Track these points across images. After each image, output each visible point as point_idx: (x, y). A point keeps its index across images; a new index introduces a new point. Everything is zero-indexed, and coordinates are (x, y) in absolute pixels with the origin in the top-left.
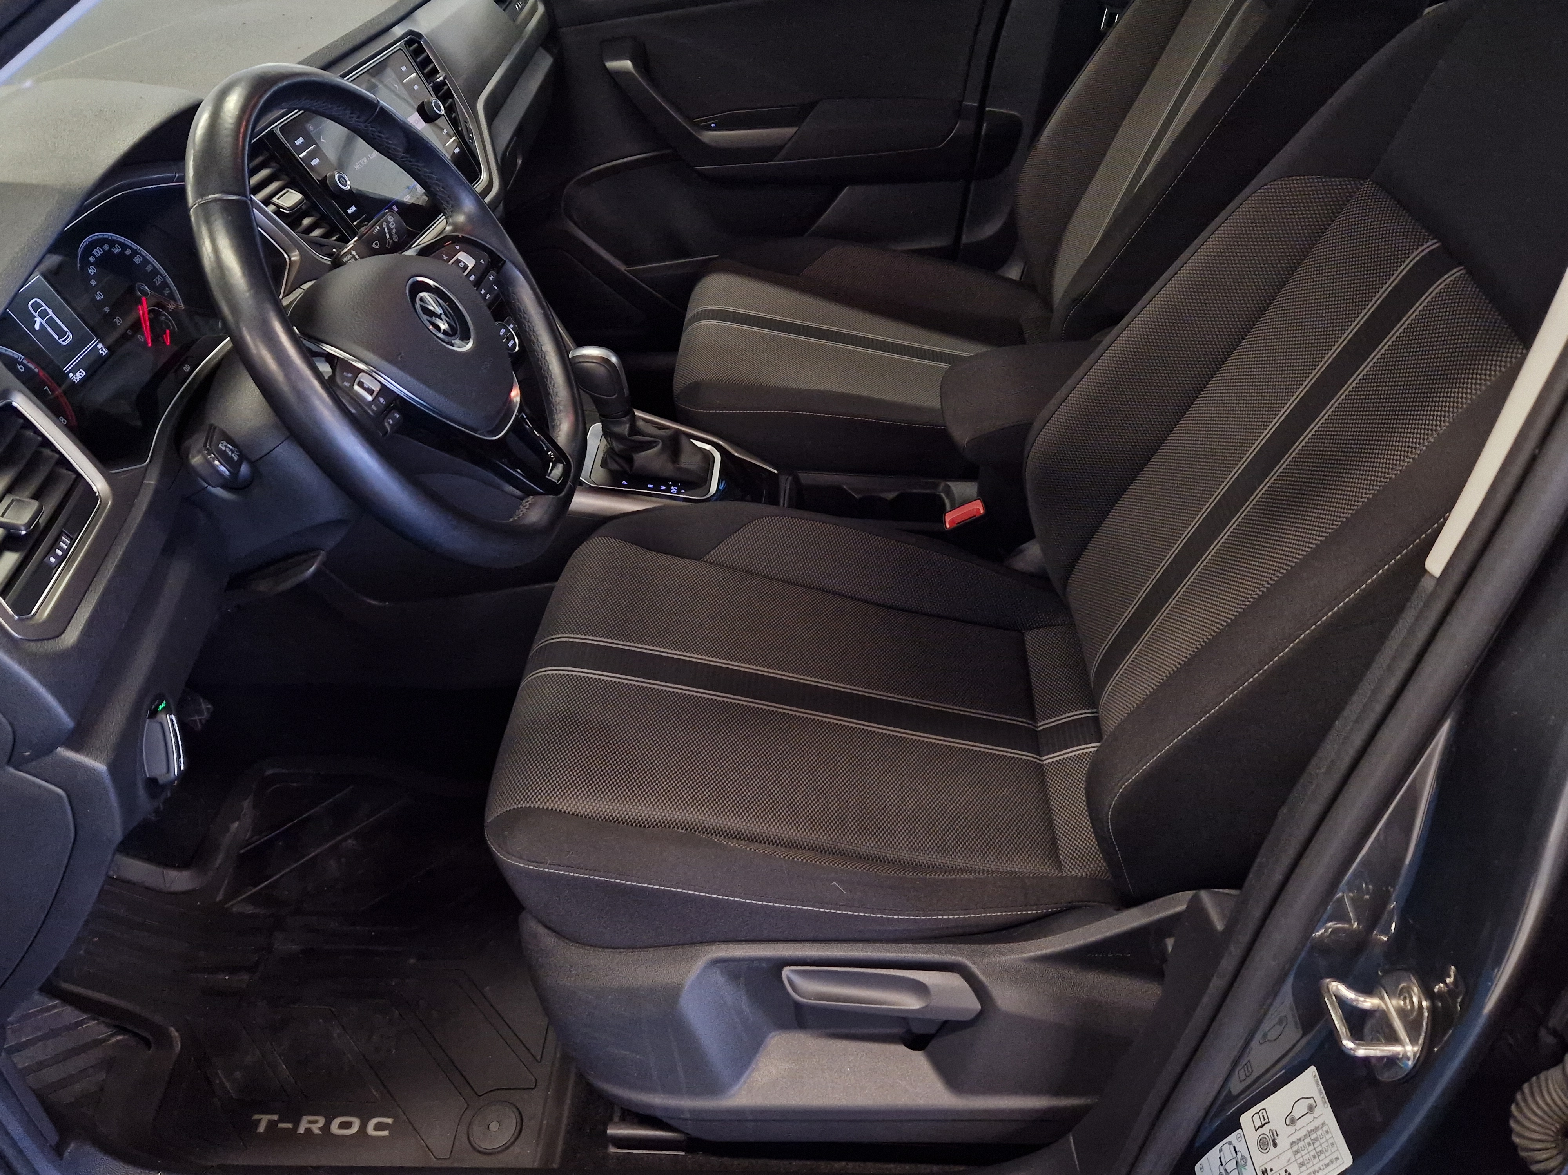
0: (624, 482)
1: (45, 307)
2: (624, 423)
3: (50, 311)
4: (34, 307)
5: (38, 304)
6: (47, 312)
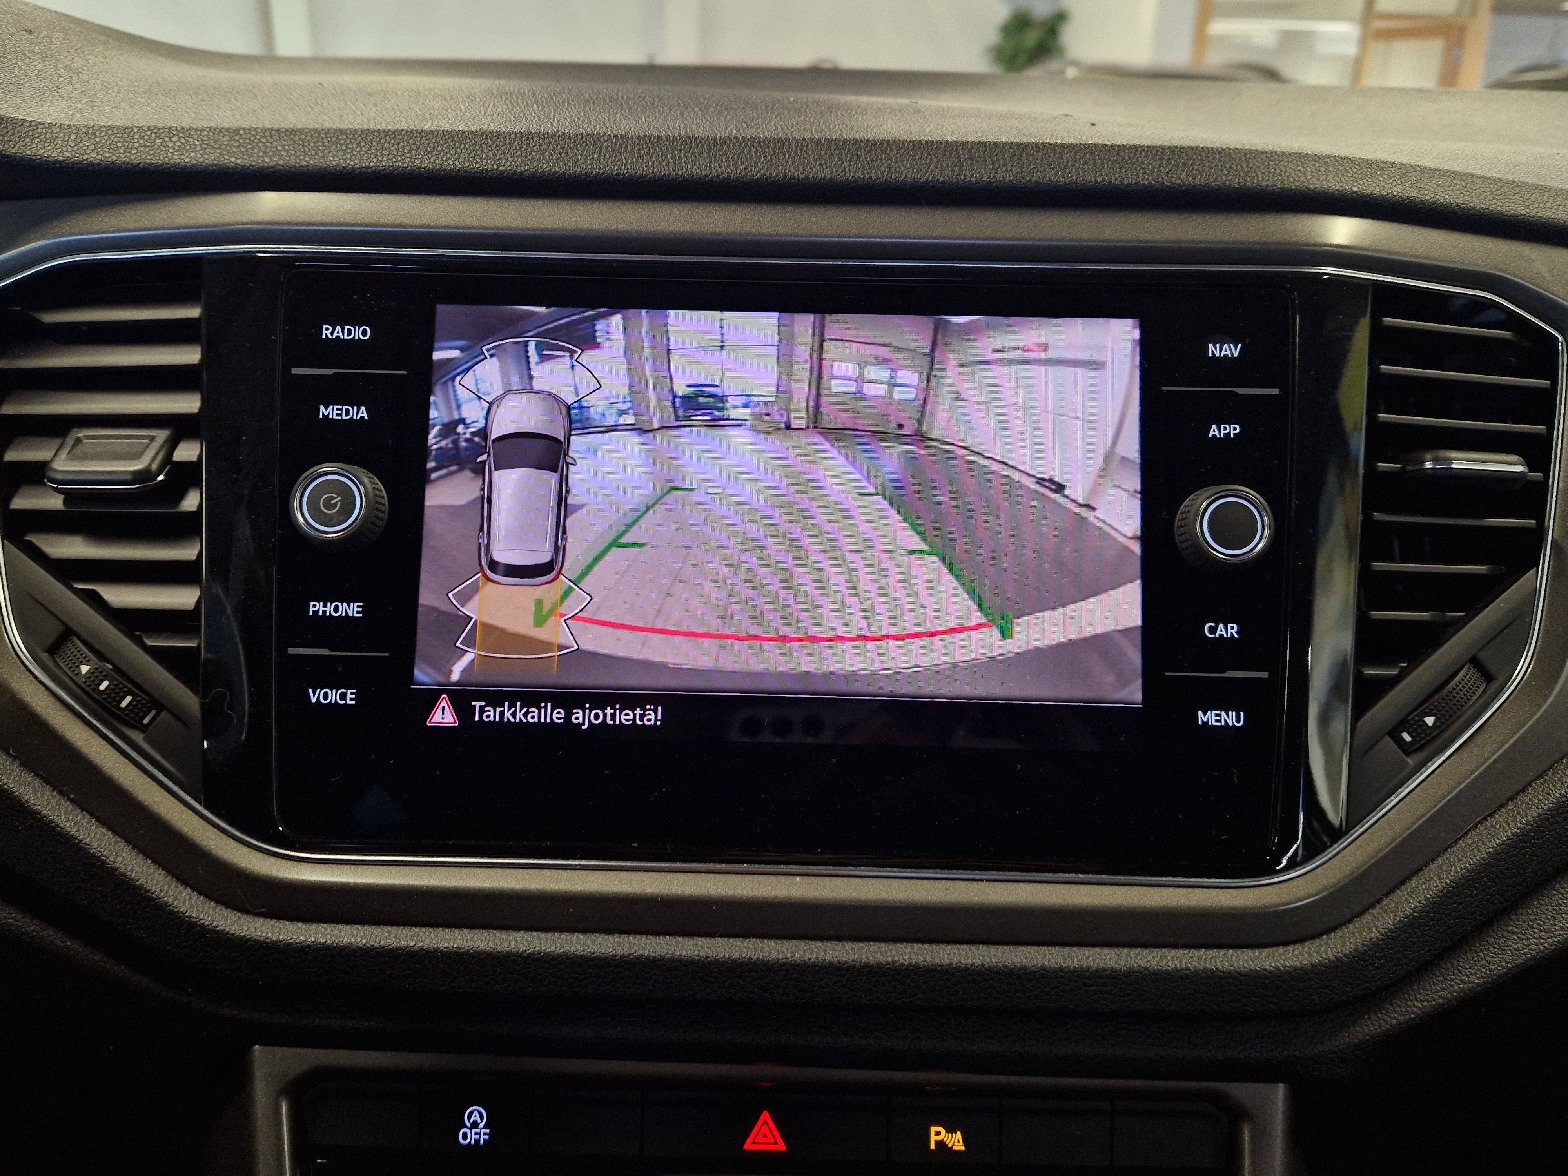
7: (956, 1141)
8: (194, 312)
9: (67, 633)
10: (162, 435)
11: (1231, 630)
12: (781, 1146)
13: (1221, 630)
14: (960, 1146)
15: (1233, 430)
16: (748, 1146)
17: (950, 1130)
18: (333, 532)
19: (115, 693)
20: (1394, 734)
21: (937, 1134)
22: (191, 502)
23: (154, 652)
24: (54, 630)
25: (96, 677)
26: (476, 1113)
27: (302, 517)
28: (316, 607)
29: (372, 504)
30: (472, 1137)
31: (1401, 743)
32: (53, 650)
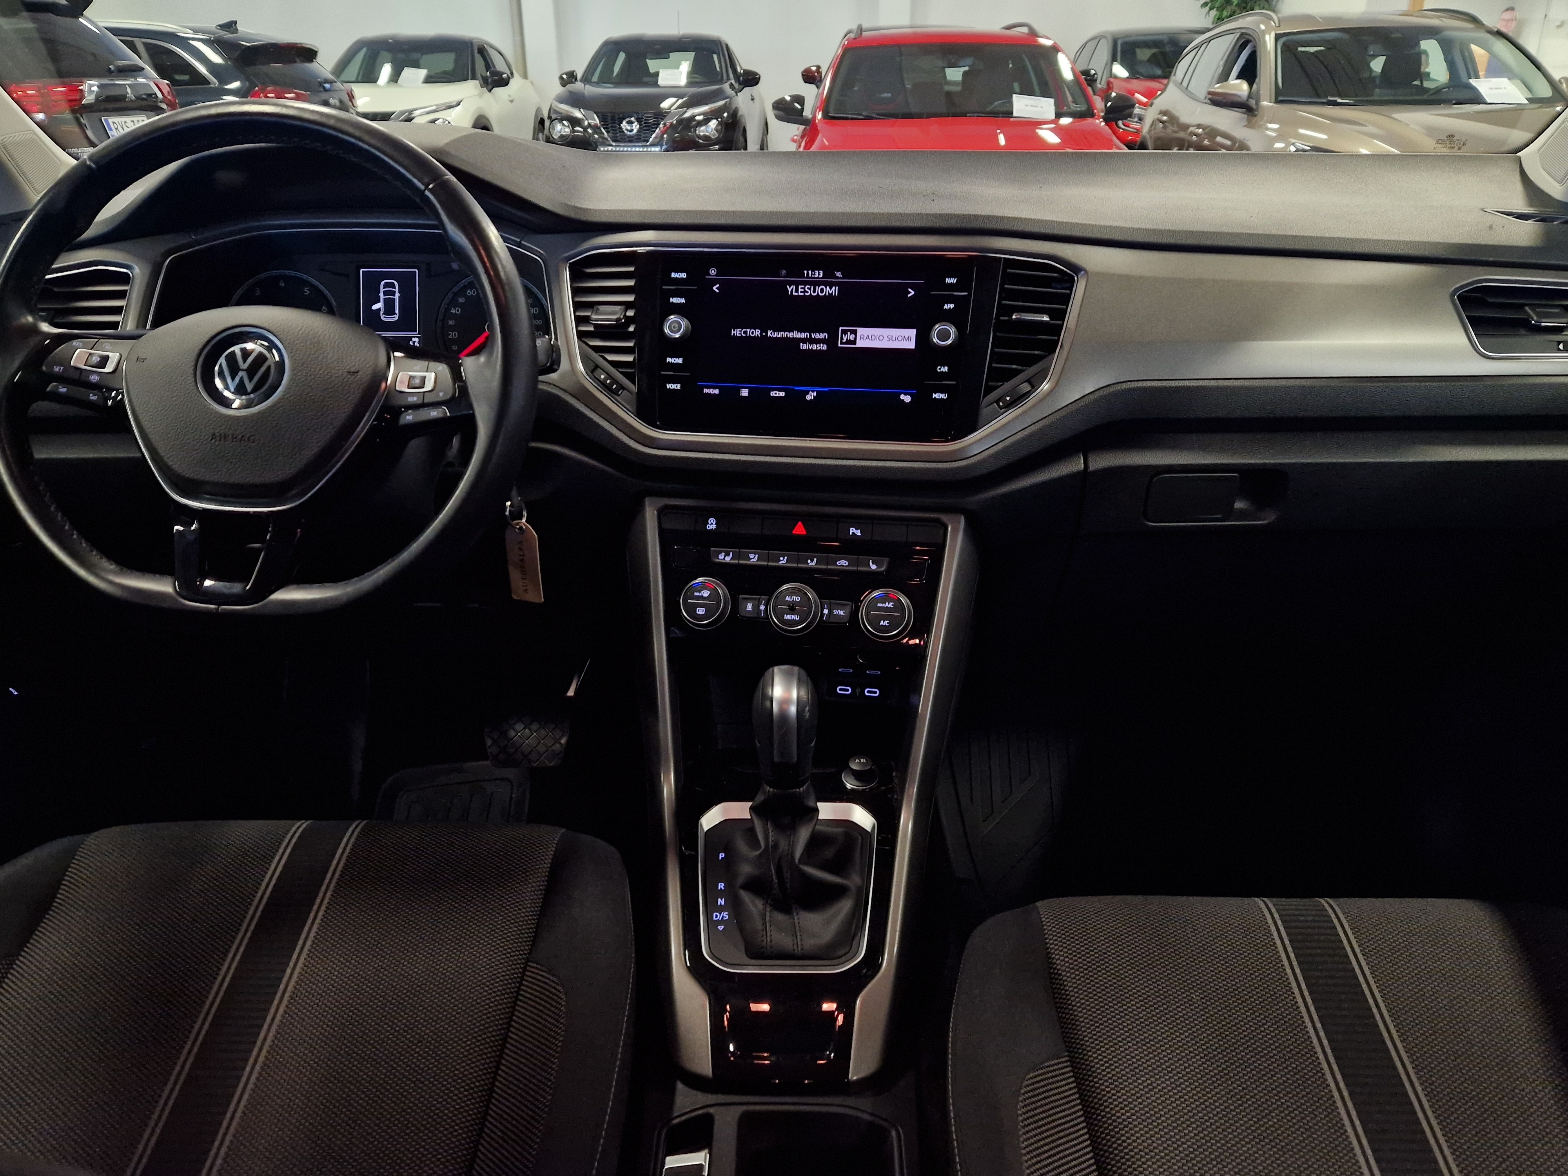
1: (397, 290)
3: (397, 295)
4: (386, 285)
5: (393, 286)
6: (394, 293)
7: (858, 533)
8: (632, 269)
9: (597, 367)
10: (623, 307)
11: (946, 369)
12: (804, 533)
13: (942, 369)
14: (859, 534)
15: (952, 306)
16: (794, 532)
17: (857, 529)
18: (677, 335)
19: (611, 384)
20: (997, 402)
21: (852, 530)
22: (631, 329)
23: (621, 373)
24: (592, 366)
25: (605, 379)
26: (712, 521)
27: (667, 330)
28: (669, 360)
29: (686, 327)
30: (711, 527)
31: (999, 405)
32: (592, 372)
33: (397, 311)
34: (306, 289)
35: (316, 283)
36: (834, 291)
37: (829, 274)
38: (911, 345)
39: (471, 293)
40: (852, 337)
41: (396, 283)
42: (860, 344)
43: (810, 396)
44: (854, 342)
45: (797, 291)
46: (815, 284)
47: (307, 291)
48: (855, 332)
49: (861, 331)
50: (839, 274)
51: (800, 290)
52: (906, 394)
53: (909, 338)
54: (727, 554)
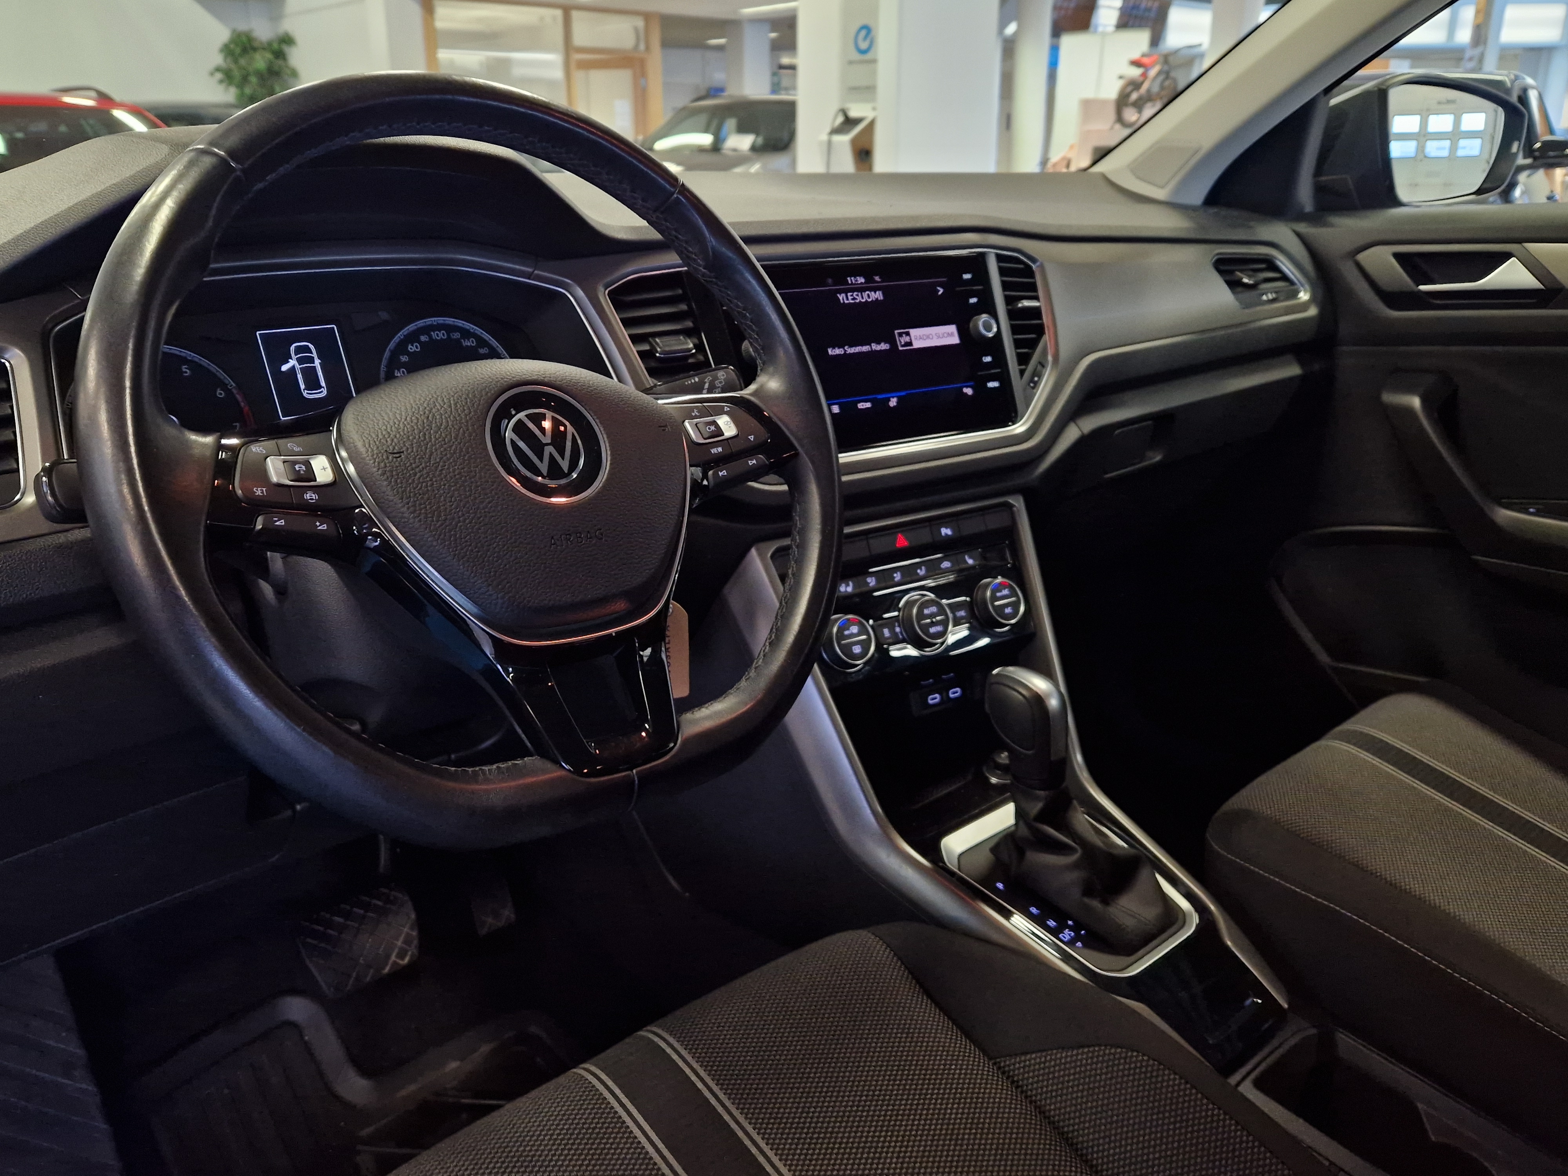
0: (1000, 886)
1: (315, 355)
2: (1037, 798)
3: (317, 362)
4: (298, 350)
5: (307, 349)
6: (312, 360)
8: (679, 292)
11: (989, 359)
13: (987, 359)
14: (950, 533)
15: (976, 300)
17: (947, 529)
20: (1030, 383)
21: (943, 531)
31: (1031, 386)
33: (323, 384)
34: (184, 368)
35: (197, 358)
36: (878, 295)
37: (869, 279)
38: (955, 340)
39: (414, 349)
40: (907, 339)
41: (311, 346)
42: (917, 344)
43: (893, 402)
44: (910, 344)
45: (847, 299)
46: (861, 289)
47: (186, 371)
48: (908, 334)
49: (914, 332)
50: (877, 278)
51: (850, 298)
52: (967, 387)
53: (952, 335)
54: (848, 585)
